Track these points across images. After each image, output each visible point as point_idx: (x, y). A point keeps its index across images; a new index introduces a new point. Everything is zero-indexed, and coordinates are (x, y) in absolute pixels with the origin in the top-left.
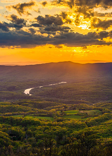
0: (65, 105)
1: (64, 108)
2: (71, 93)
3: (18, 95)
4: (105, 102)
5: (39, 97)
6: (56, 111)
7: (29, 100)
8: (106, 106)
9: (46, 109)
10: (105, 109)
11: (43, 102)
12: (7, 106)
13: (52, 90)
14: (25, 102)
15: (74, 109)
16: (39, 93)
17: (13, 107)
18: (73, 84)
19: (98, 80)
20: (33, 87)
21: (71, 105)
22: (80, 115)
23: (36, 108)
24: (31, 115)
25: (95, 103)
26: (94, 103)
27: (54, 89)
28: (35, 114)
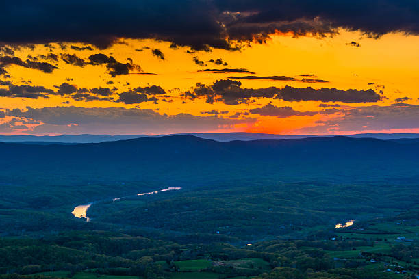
0: (176, 245)
1: (174, 255)
2: (192, 216)
3: (55, 219)
4: (279, 238)
5: (111, 224)
6: (154, 261)
7: (86, 234)
8: (280, 248)
9: (128, 255)
10: (277, 256)
11: (121, 238)
12: (28, 247)
13: (144, 208)
14: (76, 238)
15: (200, 256)
16: (110, 214)
17: (44, 250)
18: (197, 192)
19: (260, 184)
20: (97, 200)
21: (192, 245)
22: (214, 272)
23: (102, 254)
24: (90, 272)
25: (253, 242)
26: (249, 240)
27: (149, 205)
28: (101, 270)
